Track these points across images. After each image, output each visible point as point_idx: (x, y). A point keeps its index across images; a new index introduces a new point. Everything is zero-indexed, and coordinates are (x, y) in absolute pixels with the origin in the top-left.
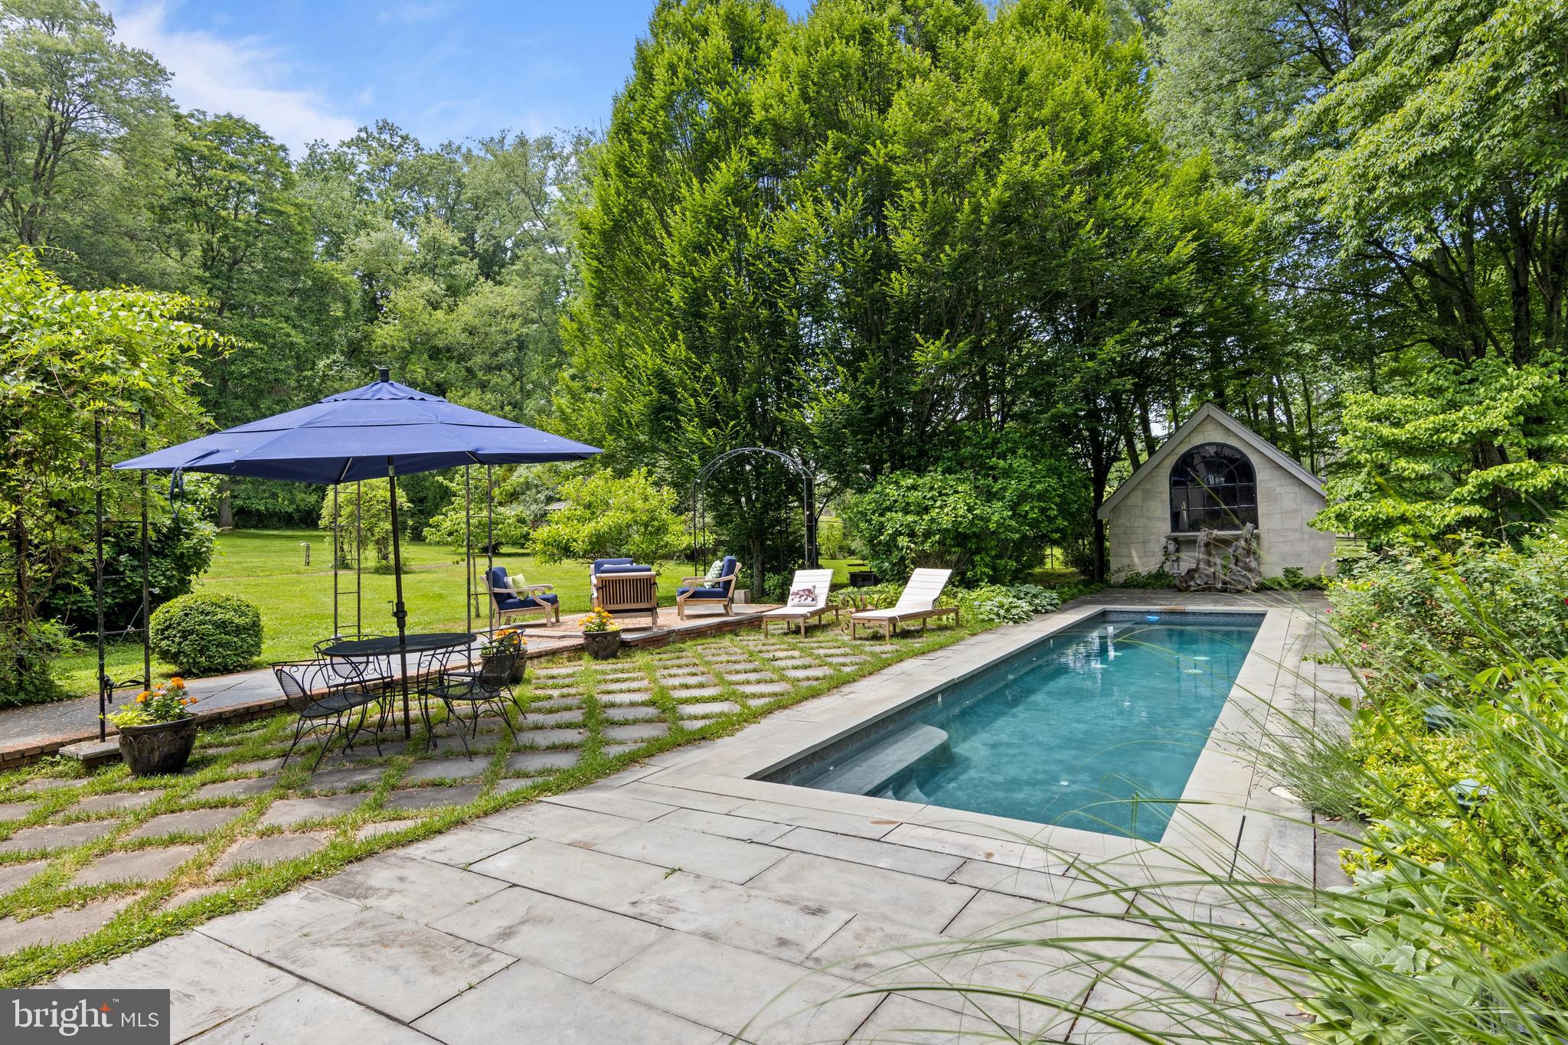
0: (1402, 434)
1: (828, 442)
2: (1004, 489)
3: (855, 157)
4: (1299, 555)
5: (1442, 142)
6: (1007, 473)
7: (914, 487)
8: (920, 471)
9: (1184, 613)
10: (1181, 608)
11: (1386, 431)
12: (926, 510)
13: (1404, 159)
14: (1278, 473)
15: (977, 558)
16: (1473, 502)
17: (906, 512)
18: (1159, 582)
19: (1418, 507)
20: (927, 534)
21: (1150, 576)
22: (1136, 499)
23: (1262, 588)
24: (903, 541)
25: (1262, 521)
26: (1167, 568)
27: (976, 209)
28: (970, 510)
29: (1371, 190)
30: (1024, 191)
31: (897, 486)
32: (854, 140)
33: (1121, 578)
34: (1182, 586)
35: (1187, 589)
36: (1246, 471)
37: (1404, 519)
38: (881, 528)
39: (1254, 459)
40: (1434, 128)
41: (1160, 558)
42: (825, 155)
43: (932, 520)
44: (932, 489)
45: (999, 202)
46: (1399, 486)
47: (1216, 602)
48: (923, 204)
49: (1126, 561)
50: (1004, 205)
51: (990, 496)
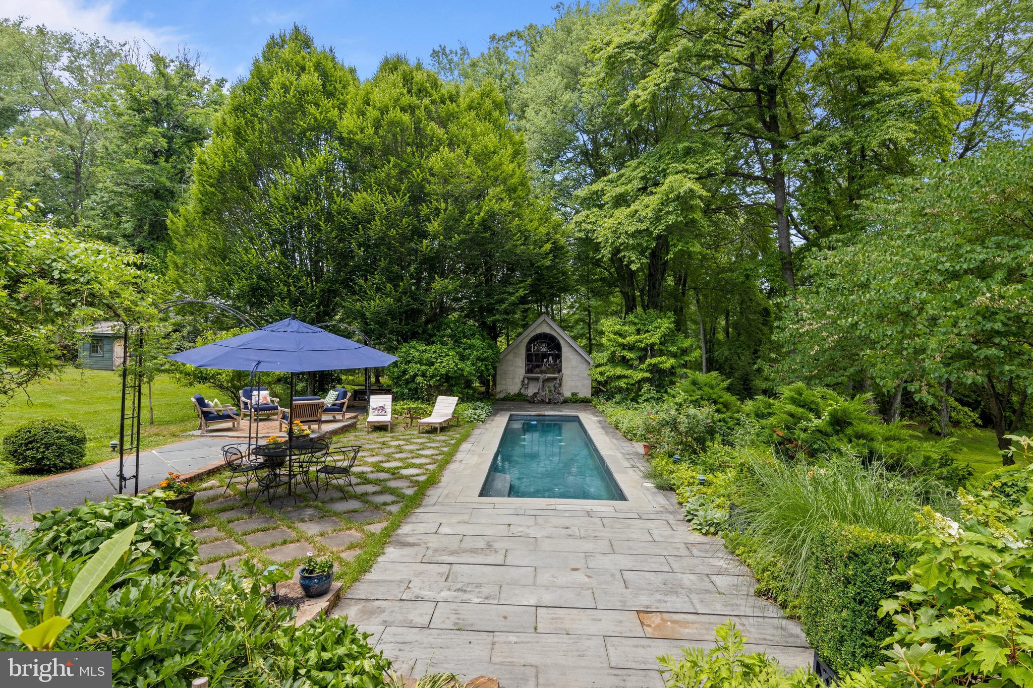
0: (625, 341)
1: (377, 323)
2: (470, 355)
3: (403, 172)
4: (577, 387)
5: (642, 227)
6: (471, 347)
7: (425, 351)
8: (429, 343)
9: (544, 416)
10: (542, 413)
11: (620, 340)
12: (432, 364)
13: (631, 229)
14: (570, 349)
15: (455, 389)
16: (647, 371)
17: (421, 365)
18: (519, 399)
19: (629, 372)
20: (432, 377)
21: (515, 395)
22: (510, 357)
23: (565, 402)
24: (419, 379)
25: (563, 371)
26: (522, 391)
27: (472, 220)
28: (456, 365)
29: (618, 238)
30: (492, 214)
31: (417, 349)
32: (404, 165)
33: (502, 396)
34: (532, 401)
35: (534, 402)
36: (558, 347)
37: (624, 377)
38: (404, 372)
39: (562, 342)
40: (640, 221)
41: (519, 386)
42: (389, 169)
43: (436, 369)
44: (435, 352)
45: (483, 218)
46: (624, 362)
47: (553, 409)
48: (445, 210)
49: (504, 387)
50: (484, 220)
51: (463, 358)
